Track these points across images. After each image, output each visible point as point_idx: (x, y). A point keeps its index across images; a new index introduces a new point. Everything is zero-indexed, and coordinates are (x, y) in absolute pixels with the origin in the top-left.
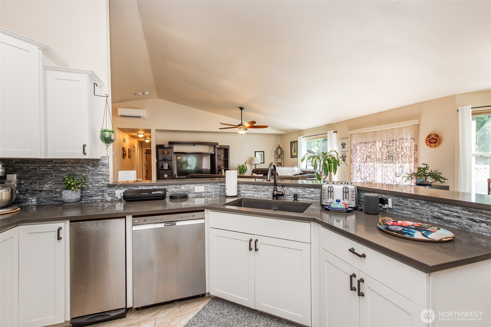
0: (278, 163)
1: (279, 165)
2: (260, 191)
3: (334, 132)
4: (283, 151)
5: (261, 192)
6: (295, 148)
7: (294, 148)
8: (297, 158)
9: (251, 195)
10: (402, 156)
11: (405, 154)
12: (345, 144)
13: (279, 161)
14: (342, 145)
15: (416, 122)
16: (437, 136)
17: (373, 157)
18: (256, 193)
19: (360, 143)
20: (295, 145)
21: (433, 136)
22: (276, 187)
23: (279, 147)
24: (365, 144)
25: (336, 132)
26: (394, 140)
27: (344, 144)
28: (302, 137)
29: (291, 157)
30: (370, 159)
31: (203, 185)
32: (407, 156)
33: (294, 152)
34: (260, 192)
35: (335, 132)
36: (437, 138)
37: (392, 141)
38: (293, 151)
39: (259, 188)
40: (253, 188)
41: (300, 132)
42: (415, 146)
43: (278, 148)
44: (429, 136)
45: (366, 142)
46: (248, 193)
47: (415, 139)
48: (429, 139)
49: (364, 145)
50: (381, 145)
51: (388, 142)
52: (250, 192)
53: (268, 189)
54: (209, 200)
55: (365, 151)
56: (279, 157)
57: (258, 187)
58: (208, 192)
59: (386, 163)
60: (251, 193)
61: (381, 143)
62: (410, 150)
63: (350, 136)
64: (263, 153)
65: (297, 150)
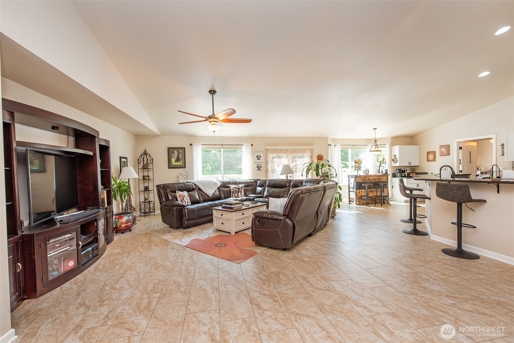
4: (153, 159)
7: (176, 156)
8: (183, 169)
20: (178, 152)
21: (320, 156)
23: (145, 153)
35: (251, 145)
36: (322, 157)
42: (312, 161)
43: (143, 155)
47: (312, 157)
48: (318, 157)
50: (291, 159)
56: (146, 167)
63: (266, 151)
64: (126, 160)
65: (184, 158)
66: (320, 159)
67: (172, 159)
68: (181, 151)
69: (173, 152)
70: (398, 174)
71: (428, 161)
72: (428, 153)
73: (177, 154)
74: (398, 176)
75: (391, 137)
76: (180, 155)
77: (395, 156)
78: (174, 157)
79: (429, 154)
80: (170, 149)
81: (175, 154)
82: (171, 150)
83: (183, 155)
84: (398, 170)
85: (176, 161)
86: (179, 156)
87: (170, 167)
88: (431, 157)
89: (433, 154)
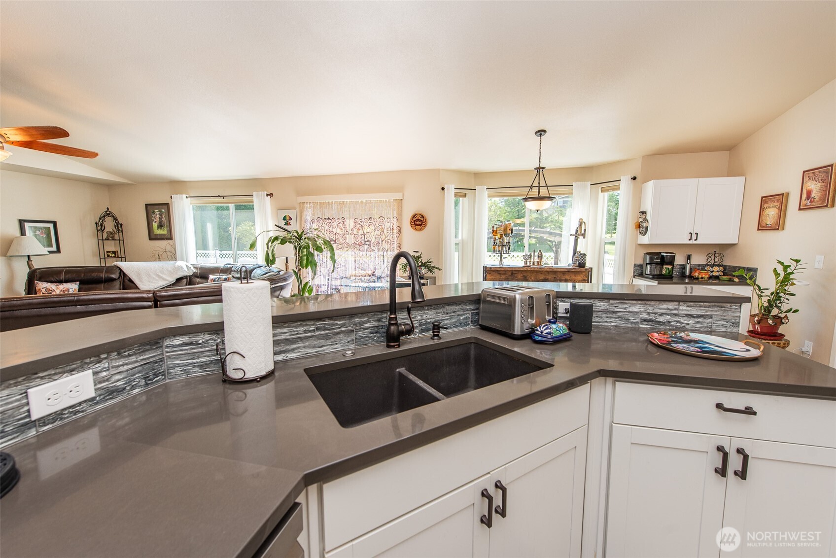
0: (108, 252)
1: (112, 257)
2: (339, 333)
3: (267, 195)
4: (121, 225)
5: (341, 336)
6: (160, 219)
7: (158, 219)
8: (170, 241)
9: (310, 351)
10: (382, 241)
11: (386, 239)
12: (290, 218)
13: (111, 246)
14: (284, 219)
15: (399, 196)
16: (423, 217)
17: (341, 240)
18: (329, 342)
19: (319, 219)
20: (160, 211)
21: (418, 216)
22: (395, 314)
23: (108, 214)
24: (328, 221)
25: (271, 195)
26: (371, 218)
27: (288, 218)
28: (184, 196)
29: (150, 239)
30: (337, 244)
31: (82, 368)
32: (389, 241)
33: (160, 226)
34: (339, 336)
35: (269, 195)
36: (422, 219)
37: (368, 218)
38: (155, 225)
39: (337, 324)
40: (318, 329)
41: (177, 185)
42: (398, 228)
43: (104, 216)
44: (414, 216)
45: (329, 218)
46: (299, 348)
47: (399, 219)
48: (414, 219)
49: (326, 223)
50: (352, 224)
51: (363, 220)
52: (307, 344)
53: (361, 323)
54: (121, 423)
55: (327, 232)
56: (111, 237)
57: (334, 325)
58: (112, 392)
59: (362, 251)
60: (309, 347)
61: (352, 221)
62: (392, 233)
63: (300, 206)
64: (51, 226)
65: (168, 223)
66: (418, 223)
67: (153, 223)
68: (163, 210)
69: (154, 211)
70: (648, 267)
71: (762, 227)
72: (765, 200)
73: (159, 214)
74: (648, 273)
75: (643, 157)
76: (163, 216)
77: (643, 213)
78: (155, 221)
79: (766, 206)
80: (149, 207)
81: (157, 215)
82: (151, 210)
83: (167, 217)
84: (648, 257)
85: (158, 227)
86: (161, 218)
87: (152, 237)
88: (771, 213)
89: (778, 204)
